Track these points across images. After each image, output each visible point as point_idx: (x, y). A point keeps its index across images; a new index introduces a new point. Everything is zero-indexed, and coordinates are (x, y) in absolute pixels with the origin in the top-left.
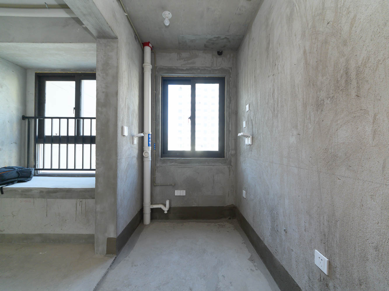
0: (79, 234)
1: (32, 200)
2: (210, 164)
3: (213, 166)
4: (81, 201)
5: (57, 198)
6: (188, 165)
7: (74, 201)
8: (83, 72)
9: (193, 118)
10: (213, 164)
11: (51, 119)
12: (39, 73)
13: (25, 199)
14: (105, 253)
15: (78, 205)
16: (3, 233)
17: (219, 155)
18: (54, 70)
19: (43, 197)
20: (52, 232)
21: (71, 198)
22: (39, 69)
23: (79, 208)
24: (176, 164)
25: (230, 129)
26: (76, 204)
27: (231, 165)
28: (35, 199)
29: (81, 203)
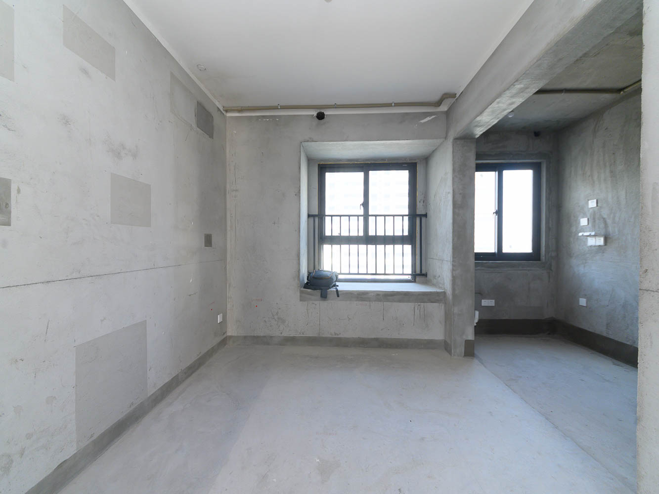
0: (417, 339)
1: (368, 303)
2: (525, 269)
3: (529, 270)
4: (420, 305)
5: (394, 301)
6: (497, 269)
7: (411, 305)
8: (373, 162)
9: (499, 213)
10: (528, 269)
11: (339, 217)
12: (322, 164)
13: (360, 302)
14: (463, 354)
15: (416, 308)
16: (339, 336)
17: (534, 257)
18: (340, 160)
19: (379, 300)
20: (389, 337)
21: (409, 301)
22: (322, 160)
23: (417, 312)
24: (483, 268)
25: (550, 225)
26: (414, 308)
27: (551, 270)
28: (371, 303)
29: (419, 307)
